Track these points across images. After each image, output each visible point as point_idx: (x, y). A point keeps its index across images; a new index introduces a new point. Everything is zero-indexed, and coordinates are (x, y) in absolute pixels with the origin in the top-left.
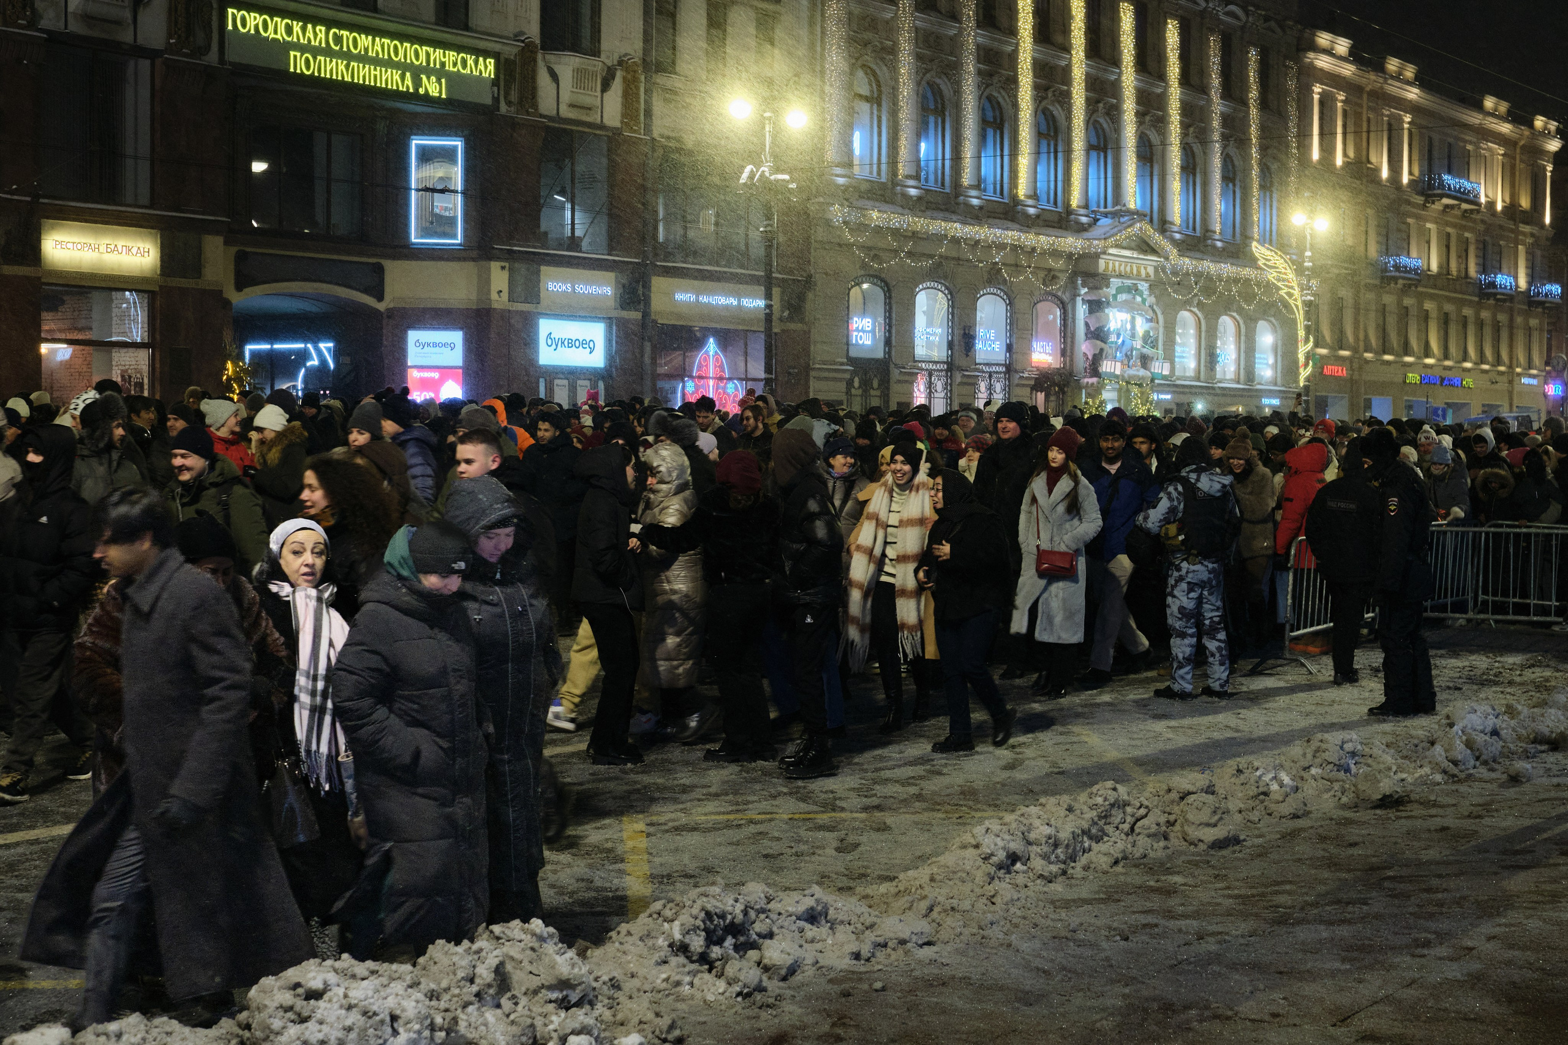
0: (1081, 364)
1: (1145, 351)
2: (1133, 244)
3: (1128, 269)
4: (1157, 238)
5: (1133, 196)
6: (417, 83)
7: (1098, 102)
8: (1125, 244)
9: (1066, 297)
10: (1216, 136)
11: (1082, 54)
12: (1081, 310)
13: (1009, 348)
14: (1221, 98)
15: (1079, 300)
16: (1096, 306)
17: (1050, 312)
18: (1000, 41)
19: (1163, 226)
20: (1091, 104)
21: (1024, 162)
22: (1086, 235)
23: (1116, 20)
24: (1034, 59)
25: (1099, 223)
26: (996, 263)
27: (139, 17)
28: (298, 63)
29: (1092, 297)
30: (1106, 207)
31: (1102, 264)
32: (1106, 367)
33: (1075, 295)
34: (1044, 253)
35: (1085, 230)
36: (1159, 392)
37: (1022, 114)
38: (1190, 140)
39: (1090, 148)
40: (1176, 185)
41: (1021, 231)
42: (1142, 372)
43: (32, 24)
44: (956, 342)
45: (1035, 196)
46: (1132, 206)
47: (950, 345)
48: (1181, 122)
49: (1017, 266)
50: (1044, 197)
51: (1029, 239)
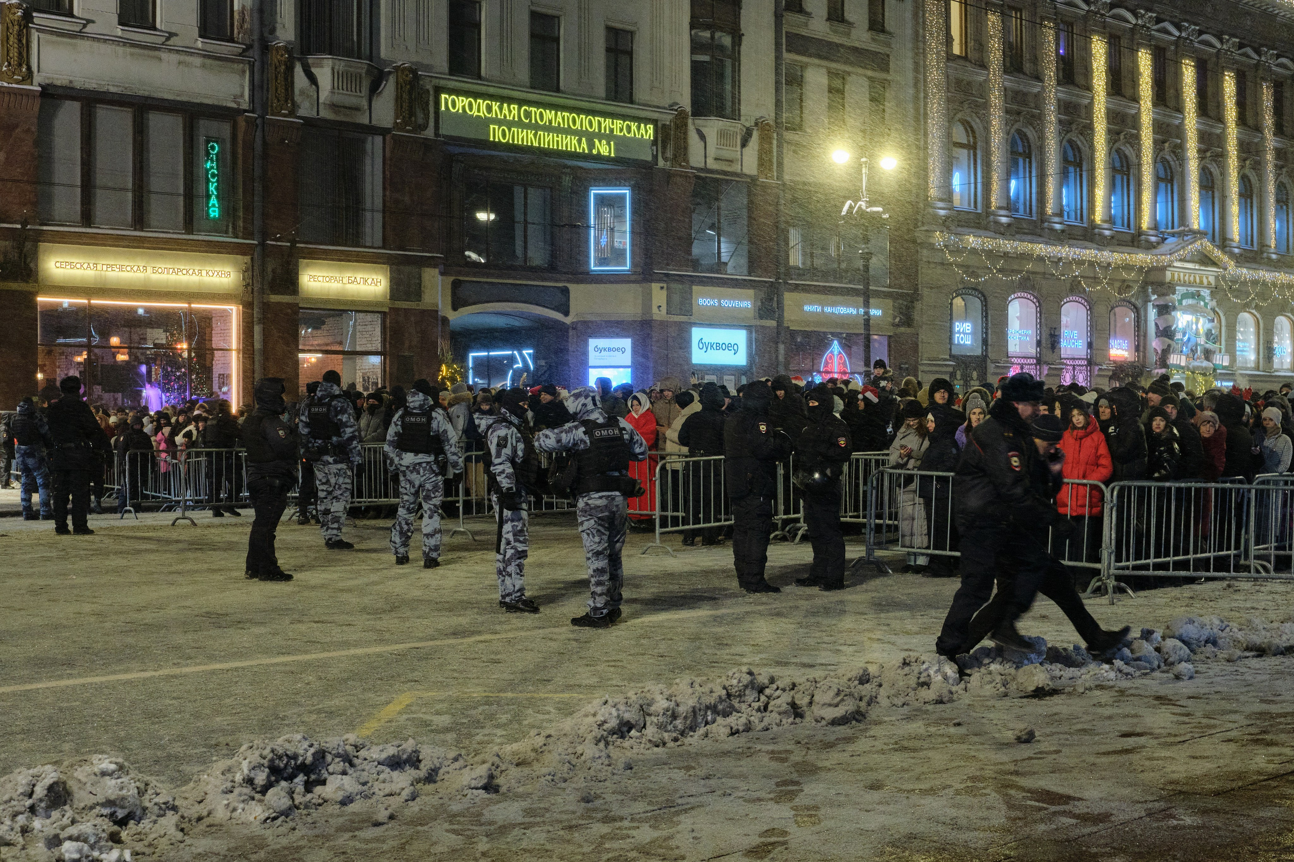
0: (1153, 358)
1: (1207, 346)
2: (1196, 259)
3: (1192, 279)
4: (1217, 253)
5: (1196, 218)
6: (591, 145)
7: (1164, 142)
8: (1188, 258)
9: (1139, 303)
10: (1270, 167)
11: (1149, 104)
12: (1152, 313)
13: (1090, 345)
14: (1274, 135)
15: (1150, 305)
16: (1164, 310)
17: (1126, 315)
18: (1077, 95)
19: (1223, 243)
20: (1158, 145)
21: (1100, 193)
22: (1155, 251)
23: (1178, 75)
24: (1107, 109)
25: (1167, 242)
26: (1076, 277)
27: (373, 103)
28: (496, 134)
29: (1161, 302)
30: (1173, 228)
31: (1168, 275)
32: (1174, 359)
33: (1147, 300)
34: (1117, 268)
35: (1155, 247)
36: (1222, 380)
37: (1097, 154)
38: (1247, 171)
39: (1158, 179)
40: (1234, 209)
41: (1098, 249)
42: (1205, 364)
43: (292, 113)
44: (1044, 341)
45: (1110, 220)
46: (1195, 227)
47: (1039, 343)
48: (1239, 157)
49: (1095, 278)
50: (1119, 221)
51: (1107, 256)
